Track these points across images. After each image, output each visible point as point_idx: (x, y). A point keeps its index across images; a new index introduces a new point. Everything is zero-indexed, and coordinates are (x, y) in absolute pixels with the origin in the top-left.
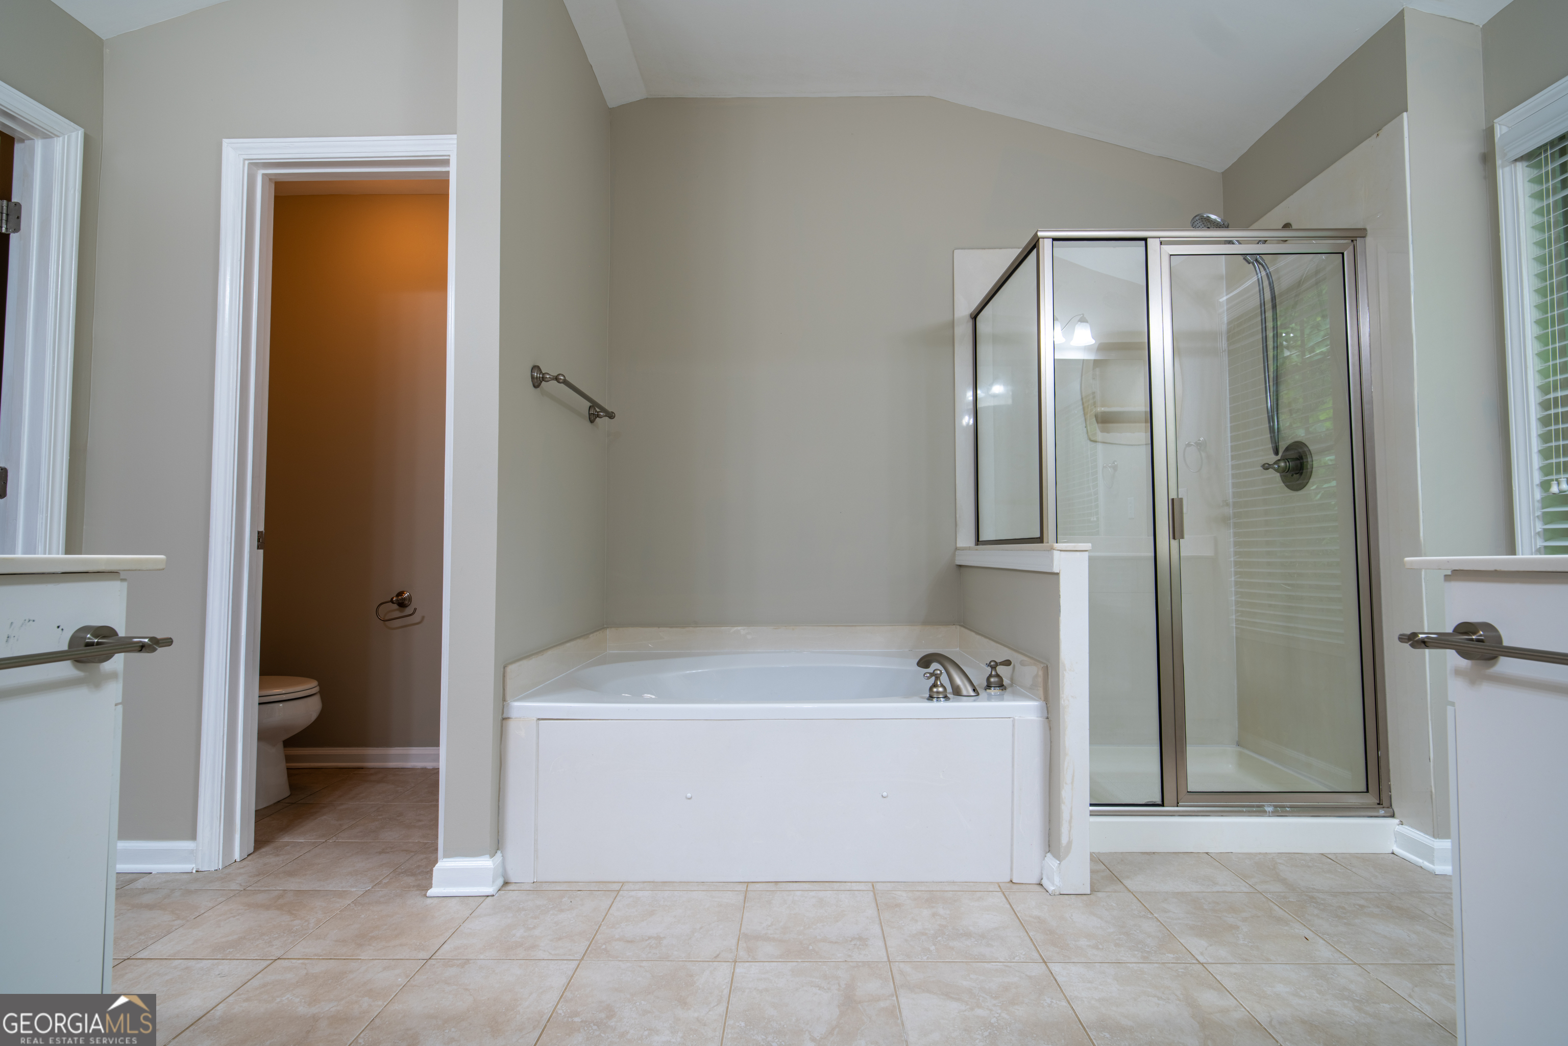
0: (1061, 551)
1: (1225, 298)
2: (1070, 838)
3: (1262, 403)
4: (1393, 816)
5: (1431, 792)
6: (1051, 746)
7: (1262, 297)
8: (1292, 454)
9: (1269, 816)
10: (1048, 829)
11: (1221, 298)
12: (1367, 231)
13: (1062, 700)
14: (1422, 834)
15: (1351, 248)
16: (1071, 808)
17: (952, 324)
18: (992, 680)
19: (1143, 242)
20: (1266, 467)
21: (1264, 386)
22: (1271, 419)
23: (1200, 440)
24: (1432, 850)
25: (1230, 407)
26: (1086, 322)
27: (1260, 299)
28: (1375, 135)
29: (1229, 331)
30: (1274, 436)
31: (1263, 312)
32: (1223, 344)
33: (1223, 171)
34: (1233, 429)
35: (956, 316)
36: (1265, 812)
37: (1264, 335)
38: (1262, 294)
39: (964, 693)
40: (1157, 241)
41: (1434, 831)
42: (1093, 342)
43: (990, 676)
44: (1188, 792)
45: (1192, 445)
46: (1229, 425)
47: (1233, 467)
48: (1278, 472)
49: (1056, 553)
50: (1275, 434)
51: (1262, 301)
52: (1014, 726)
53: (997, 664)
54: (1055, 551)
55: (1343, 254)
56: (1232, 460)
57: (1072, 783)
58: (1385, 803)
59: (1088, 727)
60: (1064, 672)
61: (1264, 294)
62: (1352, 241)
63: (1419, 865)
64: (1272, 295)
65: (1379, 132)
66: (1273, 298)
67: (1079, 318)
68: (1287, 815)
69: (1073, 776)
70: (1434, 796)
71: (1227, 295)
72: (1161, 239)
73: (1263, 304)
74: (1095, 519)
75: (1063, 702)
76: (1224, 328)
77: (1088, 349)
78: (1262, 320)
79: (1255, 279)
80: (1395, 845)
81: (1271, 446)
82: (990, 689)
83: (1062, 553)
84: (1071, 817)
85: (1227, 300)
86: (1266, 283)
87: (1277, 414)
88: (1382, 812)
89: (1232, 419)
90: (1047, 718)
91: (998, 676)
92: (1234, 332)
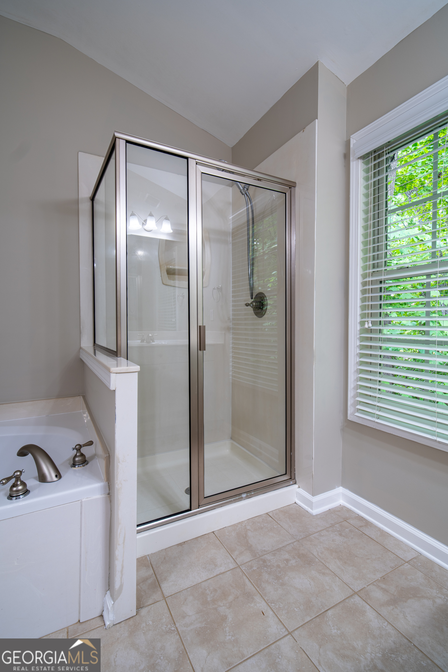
0: (116, 373)
1: (231, 217)
2: (121, 582)
3: (246, 271)
4: (295, 483)
5: (313, 474)
6: (111, 514)
7: (248, 217)
8: (259, 300)
9: (244, 500)
10: (108, 574)
11: (229, 217)
12: (296, 184)
13: (117, 485)
14: (308, 494)
15: (289, 191)
16: (123, 561)
17: (77, 202)
18: (77, 459)
19: (186, 160)
20: (247, 305)
21: (248, 262)
22: (249, 279)
23: (219, 286)
24: (312, 503)
25: (232, 272)
26: (169, 220)
27: (247, 218)
28: (302, 131)
29: (233, 233)
30: (251, 287)
31: (248, 225)
32: (230, 239)
33: (232, 146)
34: (234, 282)
35: (80, 196)
36: (242, 498)
37: (248, 237)
38: (248, 216)
39: (49, 479)
40: (194, 161)
41: (313, 493)
42: (172, 231)
43: (76, 456)
44: (205, 498)
45: (215, 289)
46: (231, 280)
47: (233, 301)
48: (252, 308)
49: (113, 376)
50: (252, 289)
51: (248, 219)
52: (81, 506)
53: (81, 446)
54: (111, 374)
55: (286, 194)
56: (232, 298)
57: (124, 543)
58: (293, 478)
59: (136, 499)
60: (119, 464)
61: (249, 216)
62: (290, 188)
63: (306, 510)
64: (252, 216)
65: (304, 129)
66: (253, 219)
67: (165, 217)
68: (252, 496)
69: (125, 538)
70: (314, 476)
71: (232, 215)
72: (197, 161)
73: (248, 221)
74: (174, 320)
75: (117, 486)
76: (231, 231)
77: (169, 234)
78: (248, 229)
79: (246, 208)
80: (296, 498)
81: (249, 292)
82: (75, 467)
83: (117, 374)
84: (123, 567)
85: (232, 218)
86: (250, 210)
87: (253, 277)
88: (291, 483)
89: (233, 278)
90: (109, 494)
91: (82, 455)
92: (235, 233)
